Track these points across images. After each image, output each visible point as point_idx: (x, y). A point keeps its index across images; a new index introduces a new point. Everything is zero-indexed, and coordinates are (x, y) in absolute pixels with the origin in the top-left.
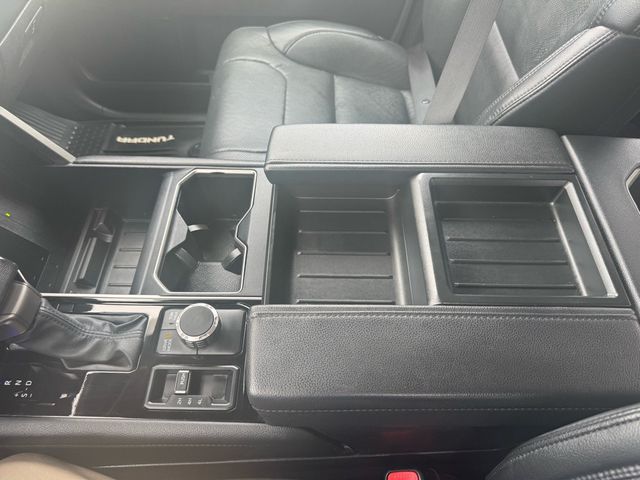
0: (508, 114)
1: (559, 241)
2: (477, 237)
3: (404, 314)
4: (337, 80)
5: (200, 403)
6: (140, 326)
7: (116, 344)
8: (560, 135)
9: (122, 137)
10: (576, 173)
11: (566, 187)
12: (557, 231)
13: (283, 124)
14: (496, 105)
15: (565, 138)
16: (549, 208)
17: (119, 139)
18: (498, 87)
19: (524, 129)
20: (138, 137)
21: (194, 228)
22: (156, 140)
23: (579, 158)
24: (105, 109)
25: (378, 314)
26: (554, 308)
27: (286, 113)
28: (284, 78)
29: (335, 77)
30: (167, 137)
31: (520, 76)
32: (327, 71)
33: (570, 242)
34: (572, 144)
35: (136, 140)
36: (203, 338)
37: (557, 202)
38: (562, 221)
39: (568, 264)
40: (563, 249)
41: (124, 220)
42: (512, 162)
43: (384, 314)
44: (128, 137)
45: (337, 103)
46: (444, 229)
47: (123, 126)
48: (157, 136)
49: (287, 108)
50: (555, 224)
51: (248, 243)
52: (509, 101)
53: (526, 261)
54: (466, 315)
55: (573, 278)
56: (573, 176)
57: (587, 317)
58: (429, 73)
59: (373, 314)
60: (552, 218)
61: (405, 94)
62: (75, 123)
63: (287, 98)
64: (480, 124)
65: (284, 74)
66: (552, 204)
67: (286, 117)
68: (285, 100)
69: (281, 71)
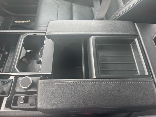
0: (119, 16)
1: (132, 56)
2: (109, 55)
3: (84, 82)
4: (73, 4)
5: (27, 106)
6: (10, 83)
7: (3, 88)
8: (134, 23)
9: (16, 21)
10: (138, 35)
11: (135, 40)
12: (132, 53)
13: (57, 20)
14: (116, 14)
15: (136, 24)
16: (130, 46)
17: (15, 22)
18: (118, 7)
19: (124, 21)
20: (20, 21)
21: (29, 51)
22: (25, 22)
23: (139, 30)
24: (11, 13)
25: (77, 82)
26: (129, 79)
27: (58, 14)
28: (58, 4)
29: (73, 3)
30: (28, 21)
31: (124, 4)
32: (70, 2)
33: (135, 56)
34: (138, 26)
35: (20, 22)
36: (27, 87)
37: (132, 44)
38: (133, 50)
39: (134, 63)
40: (133, 58)
41: (11, 48)
42: (120, 32)
43: (79, 82)
44: (18, 21)
45: (73, 11)
46: (99, 53)
47: (16, 18)
48: (26, 21)
49: (58, 13)
50: (131, 51)
51: (43, 57)
52: (120, 12)
53: (122, 62)
54: (103, 82)
55: (136, 67)
56: (137, 36)
57: (139, 82)
58: (99, 2)
59: (75, 82)
60: (131, 49)
61: (93, 8)
62: (2, 17)
63: (59, 10)
64: (111, 20)
65: (58, 3)
66: (131, 44)
67: (58, 16)
68: (58, 11)
69: (57, 2)
